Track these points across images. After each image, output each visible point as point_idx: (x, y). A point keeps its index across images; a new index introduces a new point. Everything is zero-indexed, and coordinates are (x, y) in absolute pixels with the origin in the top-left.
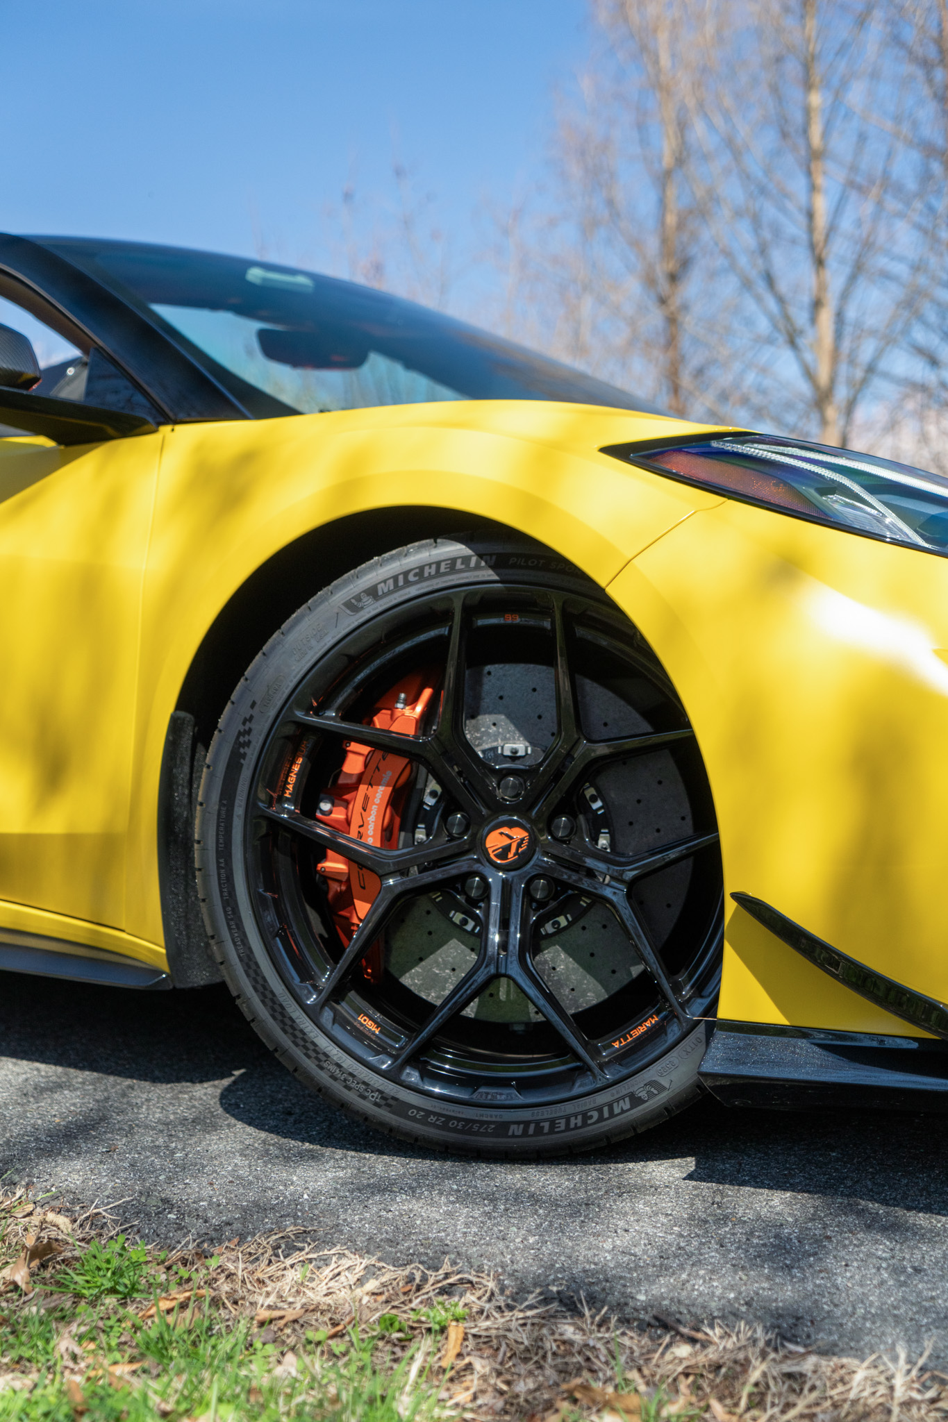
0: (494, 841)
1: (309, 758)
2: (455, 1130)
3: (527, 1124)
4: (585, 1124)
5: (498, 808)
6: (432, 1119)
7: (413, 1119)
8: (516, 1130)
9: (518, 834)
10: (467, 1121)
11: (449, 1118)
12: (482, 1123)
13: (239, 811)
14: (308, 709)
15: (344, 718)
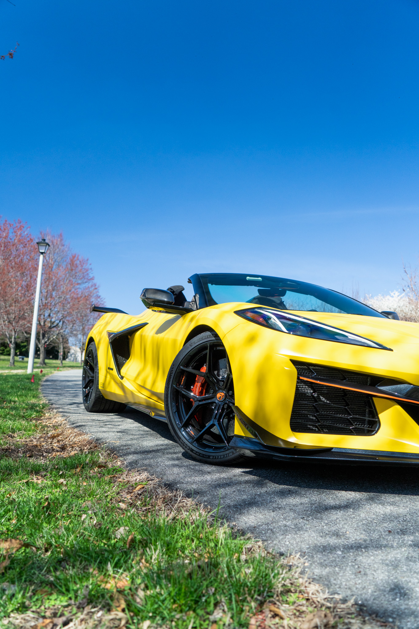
0: (218, 395)
1: (186, 377)
2: (201, 456)
3: (213, 456)
4: (224, 458)
5: (219, 389)
6: (197, 453)
7: (194, 453)
8: (211, 457)
9: (223, 394)
10: (203, 455)
11: (200, 453)
12: (206, 455)
13: (170, 387)
14: (184, 366)
15: (193, 369)
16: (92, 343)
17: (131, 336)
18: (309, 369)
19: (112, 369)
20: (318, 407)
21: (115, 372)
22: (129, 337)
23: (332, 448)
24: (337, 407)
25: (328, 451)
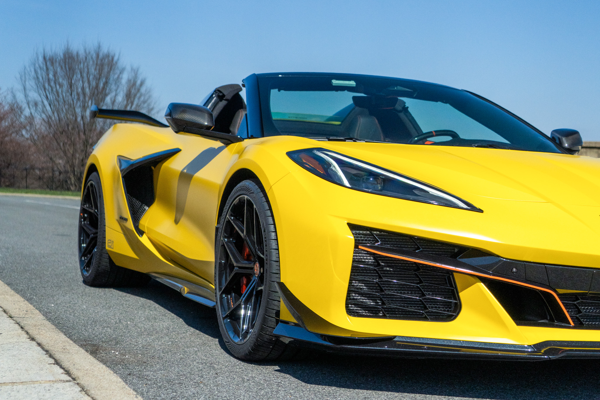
16: (94, 173)
17: (155, 167)
18: (372, 235)
19: (126, 220)
20: (382, 284)
21: (130, 224)
22: (153, 168)
23: (395, 337)
24: (405, 285)
25: (389, 340)
